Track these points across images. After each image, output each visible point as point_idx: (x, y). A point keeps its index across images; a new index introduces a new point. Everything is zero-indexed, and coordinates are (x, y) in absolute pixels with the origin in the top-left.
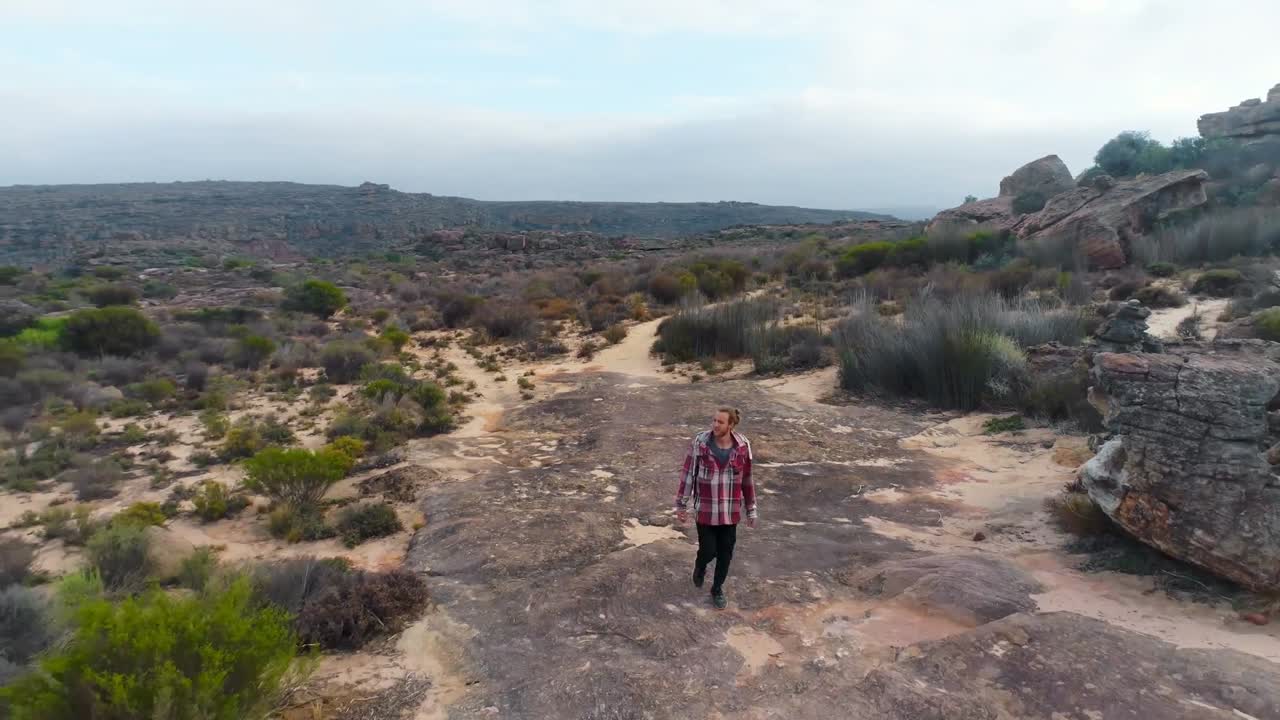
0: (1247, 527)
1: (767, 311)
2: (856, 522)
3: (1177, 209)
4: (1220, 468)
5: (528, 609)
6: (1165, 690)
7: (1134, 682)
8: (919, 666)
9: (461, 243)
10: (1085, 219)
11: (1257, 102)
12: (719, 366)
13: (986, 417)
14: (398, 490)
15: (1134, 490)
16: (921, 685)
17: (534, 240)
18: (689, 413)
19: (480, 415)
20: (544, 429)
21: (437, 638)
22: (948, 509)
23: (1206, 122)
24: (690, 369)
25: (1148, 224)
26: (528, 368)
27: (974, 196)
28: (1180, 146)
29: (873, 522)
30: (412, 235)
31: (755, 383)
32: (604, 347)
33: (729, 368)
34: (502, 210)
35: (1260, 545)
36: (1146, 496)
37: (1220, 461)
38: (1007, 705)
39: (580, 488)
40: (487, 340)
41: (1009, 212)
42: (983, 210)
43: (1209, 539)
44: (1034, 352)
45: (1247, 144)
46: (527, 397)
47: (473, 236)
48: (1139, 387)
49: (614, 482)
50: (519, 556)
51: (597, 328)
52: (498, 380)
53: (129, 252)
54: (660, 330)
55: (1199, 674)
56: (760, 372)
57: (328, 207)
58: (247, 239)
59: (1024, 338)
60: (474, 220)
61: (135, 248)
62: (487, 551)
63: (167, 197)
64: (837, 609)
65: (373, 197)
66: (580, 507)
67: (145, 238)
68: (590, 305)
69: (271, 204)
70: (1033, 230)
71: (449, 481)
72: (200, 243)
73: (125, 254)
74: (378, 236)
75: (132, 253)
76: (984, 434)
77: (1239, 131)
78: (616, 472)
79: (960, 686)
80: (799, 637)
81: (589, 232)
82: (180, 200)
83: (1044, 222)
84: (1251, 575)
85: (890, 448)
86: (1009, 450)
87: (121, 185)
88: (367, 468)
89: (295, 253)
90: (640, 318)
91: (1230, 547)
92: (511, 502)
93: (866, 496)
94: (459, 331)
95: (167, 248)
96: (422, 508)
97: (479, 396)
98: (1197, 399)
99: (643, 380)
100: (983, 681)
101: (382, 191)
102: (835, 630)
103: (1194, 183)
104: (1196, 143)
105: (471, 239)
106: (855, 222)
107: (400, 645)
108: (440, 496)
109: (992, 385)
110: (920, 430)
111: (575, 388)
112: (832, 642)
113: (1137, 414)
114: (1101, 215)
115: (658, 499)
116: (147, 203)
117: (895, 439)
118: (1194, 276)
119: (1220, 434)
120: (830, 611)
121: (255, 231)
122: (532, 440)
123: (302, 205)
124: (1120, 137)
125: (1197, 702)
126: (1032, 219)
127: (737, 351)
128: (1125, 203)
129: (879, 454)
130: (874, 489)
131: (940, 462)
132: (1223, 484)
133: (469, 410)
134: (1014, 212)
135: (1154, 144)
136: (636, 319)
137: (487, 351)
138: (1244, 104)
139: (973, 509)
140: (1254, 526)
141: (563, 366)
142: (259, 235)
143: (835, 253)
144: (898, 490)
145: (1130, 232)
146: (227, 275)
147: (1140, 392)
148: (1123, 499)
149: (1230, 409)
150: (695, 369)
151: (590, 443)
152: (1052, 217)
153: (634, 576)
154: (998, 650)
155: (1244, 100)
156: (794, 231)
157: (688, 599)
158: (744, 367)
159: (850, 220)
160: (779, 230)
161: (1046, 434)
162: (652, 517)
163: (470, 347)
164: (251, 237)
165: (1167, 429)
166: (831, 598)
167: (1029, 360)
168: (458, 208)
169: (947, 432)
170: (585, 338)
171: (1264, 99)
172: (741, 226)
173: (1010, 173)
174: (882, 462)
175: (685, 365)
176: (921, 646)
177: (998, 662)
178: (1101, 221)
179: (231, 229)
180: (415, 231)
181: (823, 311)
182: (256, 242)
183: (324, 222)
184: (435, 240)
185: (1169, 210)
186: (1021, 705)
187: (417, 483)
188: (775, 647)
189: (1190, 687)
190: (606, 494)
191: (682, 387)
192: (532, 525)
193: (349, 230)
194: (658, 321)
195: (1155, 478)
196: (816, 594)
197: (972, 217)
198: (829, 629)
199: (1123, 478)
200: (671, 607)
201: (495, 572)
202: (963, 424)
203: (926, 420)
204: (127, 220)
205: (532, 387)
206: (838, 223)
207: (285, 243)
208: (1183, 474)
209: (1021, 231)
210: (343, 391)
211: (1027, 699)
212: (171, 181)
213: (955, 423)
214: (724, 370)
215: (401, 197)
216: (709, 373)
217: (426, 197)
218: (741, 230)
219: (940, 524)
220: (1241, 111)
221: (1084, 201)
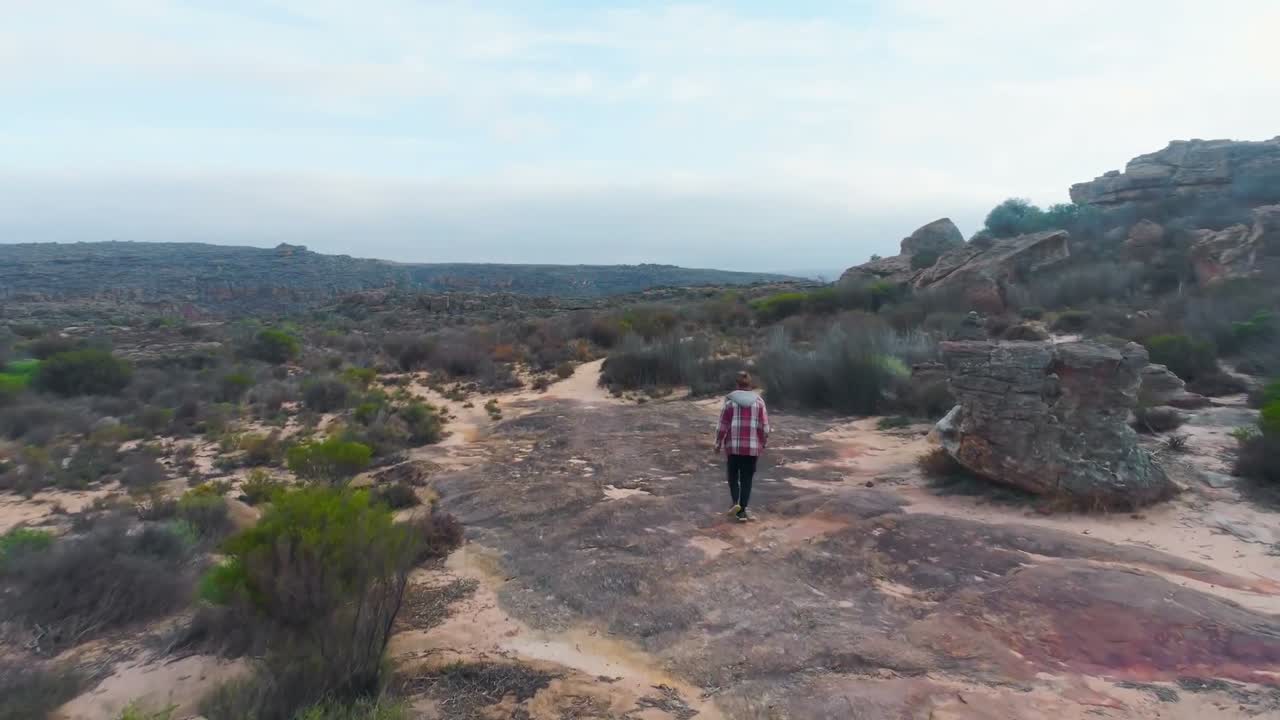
0: (1037, 452)
1: (698, 350)
2: (780, 481)
3: (1046, 264)
4: (1017, 412)
5: (541, 537)
6: (979, 544)
7: (958, 541)
8: (824, 545)
9: (384, 303)
10: (968, 272)
11: (1115, 174)
12: (661, 392)
13: (878, 419)
14: (411, 477)
15: (968, 435)
16: (826, 554)
17: (457, 301)
18: (639, 424)
19: (458, 431)
20: (518, 438)
21: (476, 557)
22: (848, 471)
23: (1077, 191)
24: (635, 395)
25: (1021, 275)
26: (492, 397)
27: (878, 255)
28: (1054, 211)
29: (793, 481)
30: (330, 297)
31: (693, 403)
32: (555, 381)
33: (670, 393)
34: (422, 272)
35: (1046, 462)
36: (975, 437)
37: (1019, 407)
38: (881, 559)
39: (563, 469)
40: (446, 378)
41: (908, 269)
42: (886, 266)
43: (1014, 462)
44: (917, 368)
45: (1109, 210)
46: (497, 418)
47: (395, 297)
48: (966, 362)
49: (588, 465)
50: (528, 508)
51: (546, 366)
52: (465, 407)
53: (30, 314)
54: (604, 366)
55: (999, 534)
56: (696, 394)
57: (242, 268)
58: (156, 301)
59: (909, 360)
60: (394, 281)
61: (34, 310)
62: (500, 507)
63: (69, 258)
64: (769, 524)
65: (290, 258)
66: (566, 480)
67: (47, 300)
68: (535, 350)
69: (182, 265)
70: (927, 282)
71: (450, 471)
72: (106, 305)
73: (25, 316)
74: (296, 299)
75: (33, 315)
76: (879, 429)
77: (1104, 198)
78: (589, 460)
79: (850, 552)
80: (742, 539)
81: (513, 293)
82: (83, 262)
83: (937, 275)
84: (1041, 483)
85: (805, 439)
86: (896, 438)
87: (18, 245)
88: (377, 466)
89: (206, 315)
90: (584, 359)
91: (1028, 466)
92: (509, 479)
93: (787, 466)
94: (414, 373)
95: (72, 309)
96: (433, 489)
97: (453, 418)
98: (1002, 366)
99: (595, 404)
100: (865, 549)
101: (299, 252)
102: (768, 534)
103: (1057, 241)
104: (1067, 208)
105: (394, 300)
106: (772, 283)
107: (447, 563)
108: (446, 480)
109: (885, 394)
110: (828, 429)
111: (537, 411)
112: (765, 540)
113: (966, 381)
114: (982, 268)
115: (628, 473)
116: (46, 264)
117: (808, 435)
118: (1054, 317)
119: (1015, 388)
120: (762, 525)
121: (165, 293)
122: (511, 445)
123: (215, 266)
124: (1007, 203)
125: (997, 548)
126: (927, 272)
127: (676, 380)
128: (1001, 258)
129: (795, 443)
130: (793, 462)
131: (841, 446)
132: (1020, 422)
133: (447, 428)
134: (912, 269)
135: (1034, 210)
136: (581, 360)
137: (448, 387)
138: (1106, 175)
139: (866, 471)
140: (1041, 450)
141: (521, 396)
142: (169, 297)
143: (755, 308)
144: (810, 462)
145: (1006, 282)
146: (153, 333)
147: (967, 365)
148: (962, 442)
149: (1021, 371)
150: (640, 394)
151: (562, 444)
152: (943, 271)
153: (619, 514)
154: (877, 533)
155: (1106, 171)
156: (714, 292)
157: (659, 525)
158: (684, 392)
159: (767, 281)
160: (700, 291)
161: (924, 427)
162: (624, 484)
163: (431, 384)
164: (159, 300)
165: (985, 389)
166: (763, 520)
167: (913, 374)
168: (377, 270)
169: (848, 429)
170: (536, 375)
171: (1123, 171)
172: (663, 287)
173: (909, 234)
174: (798, 448)
175: (630, 393)
176: (826, 534)
177: (875, 538)
178: (983, 273)
179: (138, 292)
180: (333, 293)
181: (747, 349)
182: (165, 304)
183: (237, 283)
184: (357, 300)
185: (1039, 264)
186: (889, 559)
187: (425, 472)
188: (725, 545)
189: (994, 541)
190: (586, 472)
191: (631, 407)
192: (530, 491)
193: (264, 292)
194: (602, 361)
195: (979, 422)
196: (754, 517)
197: (876, 273)
198: (761, 534)
199: (962, 428)
200: (648, 530)
201: (509, 519)
202: (861, 424)
203: (834, 423)
204: (24, 281)
205: (499, 411)
206: (755, 284)
207: (196, 306)
208: (996, 418)
209: (918, 283)
210: (327, 418)
211: (892, 555)
212: (74, 242)
213: (855, 424)
214: (665, 395)
215: (319, 259)
216: (652, 397)
217: (345, 258)
218: (663, 291)
219: (842, 480)
220: (1103, 181)
221: (969, 257)
